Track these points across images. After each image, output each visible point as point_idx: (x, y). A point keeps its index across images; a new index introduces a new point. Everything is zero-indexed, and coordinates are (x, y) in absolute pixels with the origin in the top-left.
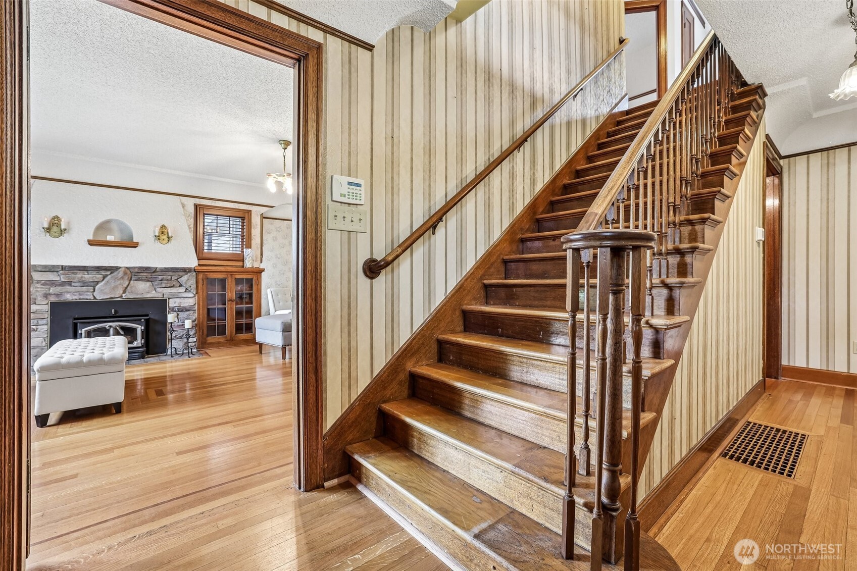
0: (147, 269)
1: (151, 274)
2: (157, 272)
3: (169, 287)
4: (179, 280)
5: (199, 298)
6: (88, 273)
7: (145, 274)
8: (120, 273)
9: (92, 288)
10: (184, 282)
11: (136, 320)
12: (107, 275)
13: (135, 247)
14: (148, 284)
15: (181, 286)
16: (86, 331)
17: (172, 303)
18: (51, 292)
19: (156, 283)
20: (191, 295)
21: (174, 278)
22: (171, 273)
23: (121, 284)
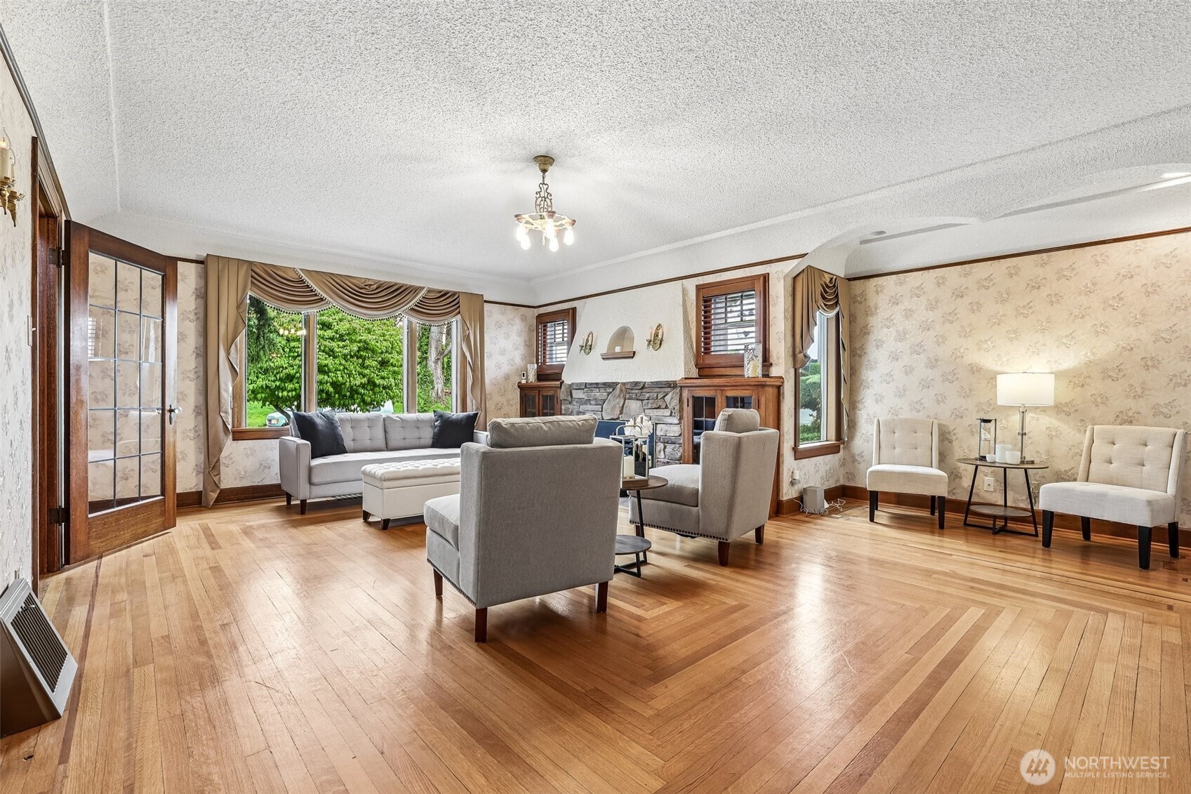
0: (636, 383)
1: (640, 391)
2: (646, 388)
3: (655, 408)
4: (665, 398)
5: (684, 426)
6: (599, 390)
7: (636, 391)
8: (617, 391)
9: (600, 406)
10: (668, 401)
12: (611, 393)
13: (633, 357)
14: (639, 403)
15: (666, 407)
17: (659, 431)
18: (581, 410)
19: (644, 402)
20: (676, 421)
21: (660, 396)
22: (658, 390)
23: (618, 403)
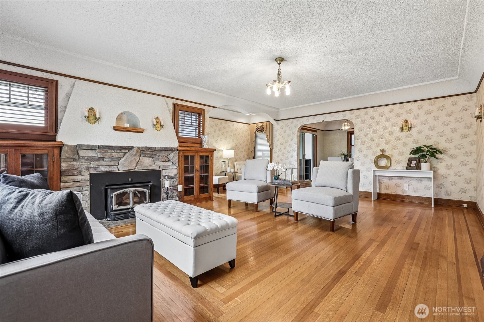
0: (151, 148)
1: (152, 152)
2: (156, 150)
3: (163, 162)
4: (168, 156)
5: (179, 169)
6: (114, 151)
7: (149, 152)
8: (134, 152)
9: (117, 162)
10: (171, 158)
11: (144, 186)
12: (126, 153)
13: (142, 132)
14: (151, 159)
15: (169, 161)
16: (115, 195)
17: (164, 173)
18: (91, 165)
19: (155, 159)
20: (175, 167)
21: (166, 155)
22: (164, 152)
23: (135, 159)
